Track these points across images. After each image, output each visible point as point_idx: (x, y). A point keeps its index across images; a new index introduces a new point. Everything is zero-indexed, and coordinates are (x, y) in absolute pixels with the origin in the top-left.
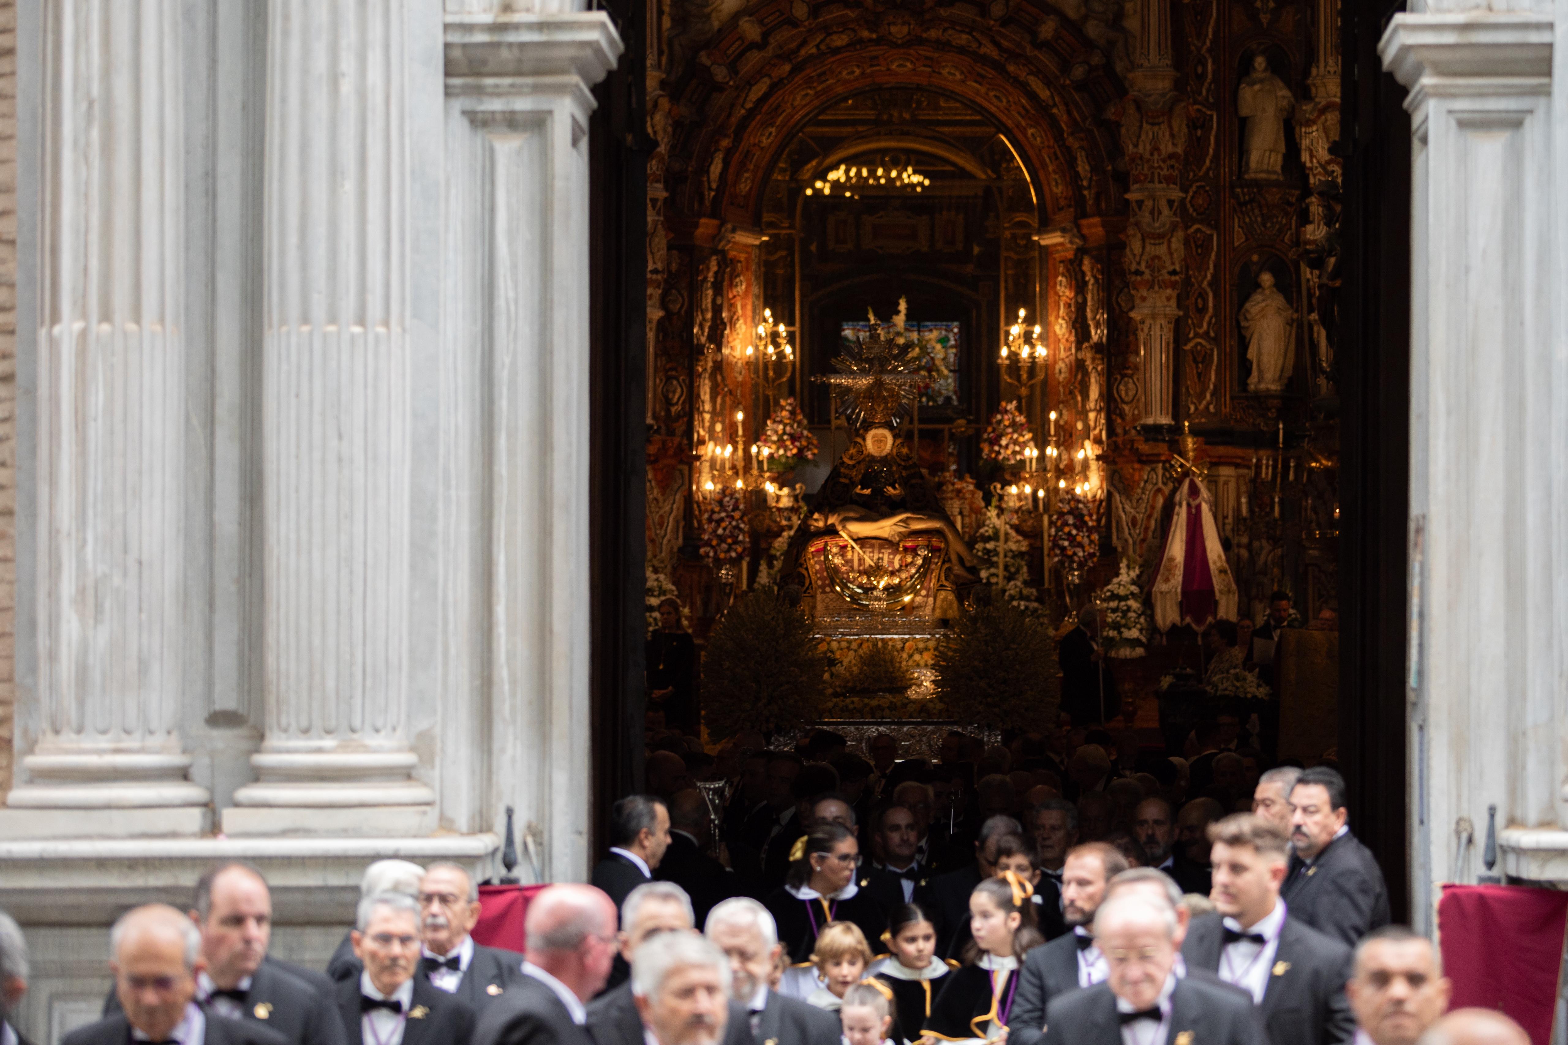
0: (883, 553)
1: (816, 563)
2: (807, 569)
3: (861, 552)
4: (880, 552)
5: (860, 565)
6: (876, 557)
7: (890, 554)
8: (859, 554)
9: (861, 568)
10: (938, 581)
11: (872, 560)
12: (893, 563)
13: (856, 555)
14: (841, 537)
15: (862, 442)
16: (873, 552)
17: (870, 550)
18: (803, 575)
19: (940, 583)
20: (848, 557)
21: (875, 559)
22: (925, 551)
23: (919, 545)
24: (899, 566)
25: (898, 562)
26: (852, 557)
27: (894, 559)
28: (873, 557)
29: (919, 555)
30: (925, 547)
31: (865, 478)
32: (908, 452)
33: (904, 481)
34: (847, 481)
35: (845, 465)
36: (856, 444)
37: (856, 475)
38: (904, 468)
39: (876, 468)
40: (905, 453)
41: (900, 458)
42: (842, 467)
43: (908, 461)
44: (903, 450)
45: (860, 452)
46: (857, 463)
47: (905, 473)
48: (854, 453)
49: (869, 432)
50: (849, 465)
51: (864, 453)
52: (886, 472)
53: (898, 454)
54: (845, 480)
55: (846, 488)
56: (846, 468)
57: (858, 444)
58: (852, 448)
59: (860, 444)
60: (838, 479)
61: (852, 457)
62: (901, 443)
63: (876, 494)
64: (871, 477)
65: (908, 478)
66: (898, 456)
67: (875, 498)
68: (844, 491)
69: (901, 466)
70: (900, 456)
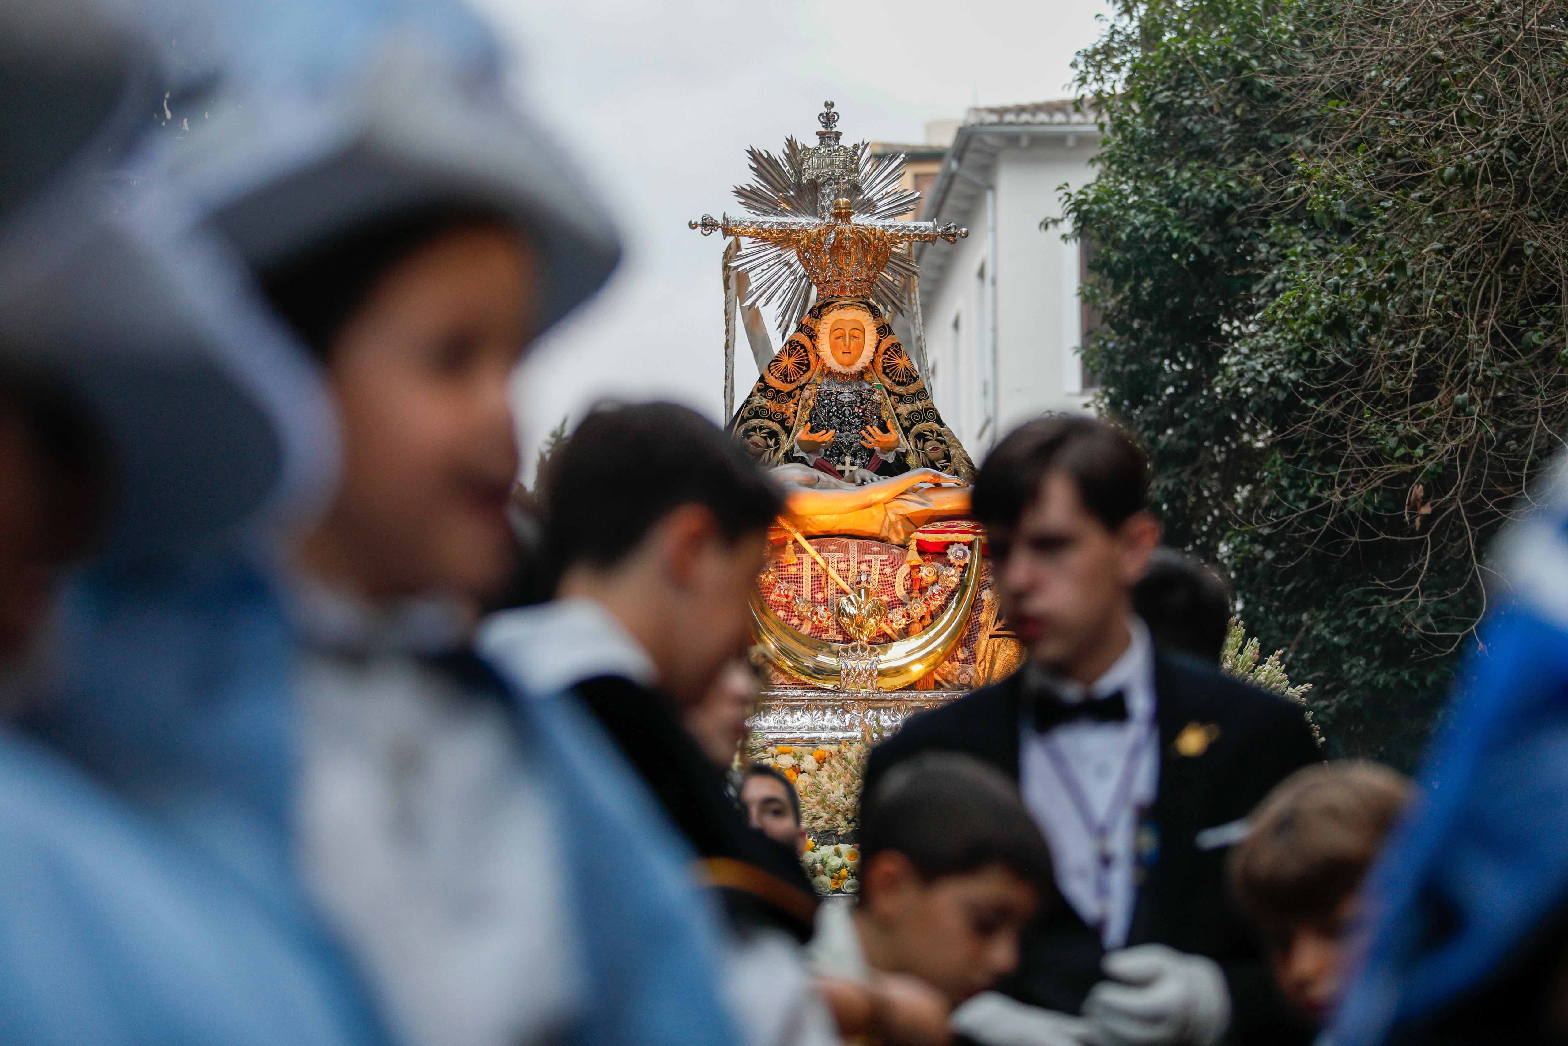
0: (869, 562)
3: (818, 557)
4: (861, 561)
5: (816, 589)
6: (853, 571)
7: (883, 564)
8: (814, 562)
9: (819, 596)
11: (845, 578)
12: (893, 585)
13: (807, 566)
14: (777, 524)
15: (808, 344)
16: (846, 560)
17: (841, 555)
20: (790, 570)
21: (850, 574)
22: (965, 555)
23: (952, 543)
24: (904, 593)
25: (902, 582)
26: (798, 571)
27: (893, 575)
28: (847, 570)
29: (952, 565)
30: (966, 548)
31: (817, 414)
32: (908, 366)
33: (901, 425)
34: (776, 427)
35: (770, 393)
36: (795, 348)
37: (796, 412)
38: (901, 398)
39: (840, 397)
40: (901, 367)
41: (891, 378)
42: (765, 397)
43: (909, 384)
44: (898, 361)
45: (802, 364)
46: (796, 389)
47: (903, 409)
48: (790, 367)
49: (824, 317)
50: (778, 392)
51: (812, 367)
52: (862, 404)
53: (888, 371)
54: (770, 423)
55: (773, 440)
56: (772, 400)
57: (799, 348)
58: (785, 357)
59: (803, 347)
60: (755, 422)
61: (786, 376)
62: (893, 344)
63: (841, 453)
64: (831, 414)
65: (910, 419)
66: (887, 374)
67: (839, 461)
68: (768, 446)
69: (895, 394)
70: (890, 375)
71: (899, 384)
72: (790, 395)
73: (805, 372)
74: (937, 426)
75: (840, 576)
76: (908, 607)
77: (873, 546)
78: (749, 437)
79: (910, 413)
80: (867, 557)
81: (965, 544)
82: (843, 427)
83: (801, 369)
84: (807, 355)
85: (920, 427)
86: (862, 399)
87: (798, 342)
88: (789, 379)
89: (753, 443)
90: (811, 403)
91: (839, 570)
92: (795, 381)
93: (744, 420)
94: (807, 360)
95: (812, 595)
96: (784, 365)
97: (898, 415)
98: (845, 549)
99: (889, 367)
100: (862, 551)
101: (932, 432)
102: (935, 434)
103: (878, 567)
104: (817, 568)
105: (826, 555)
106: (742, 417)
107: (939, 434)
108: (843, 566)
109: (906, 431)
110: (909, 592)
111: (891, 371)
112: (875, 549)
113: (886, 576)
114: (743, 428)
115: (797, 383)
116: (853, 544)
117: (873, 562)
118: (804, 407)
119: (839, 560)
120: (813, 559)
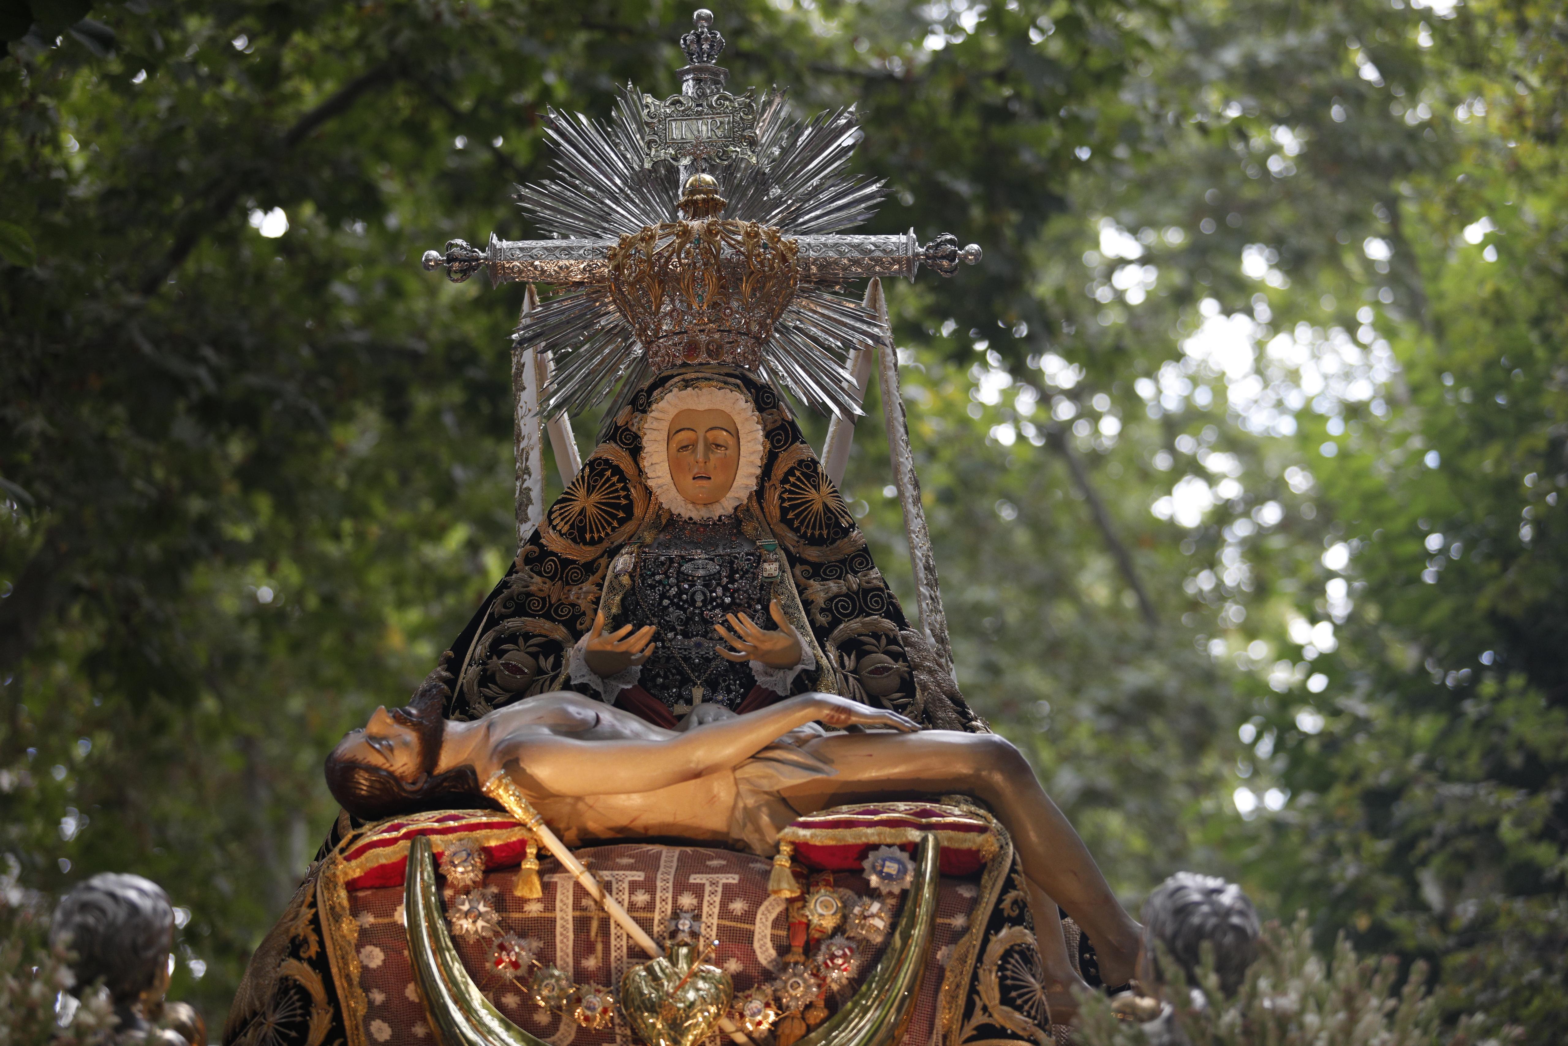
0: (698, 891)
1: (366, 937)
2: (320, 963)
3: (588, 881)
4: (680, 887)
5: (583, 947)
6: (663, 909)
7: (729, 893)
8: (580, 891)
9: (591, 963)
10: (968, 1013)
11: (646, 925)
12: (749, 936)
13: (564, 899)
14: (496, 806)
15: (625, 463)
16: (649, 886)
17: (639, 876)
18: (306, 996)
19: (979, 1018)
20: (527, 908)
21: (657, 917)
22: (903, 871)
23: (875, 847)
24: (773, 953)
25: (768, 932)
26: (546, 909)
27: (749, 916)
28: (650, 906)
29: (874, 894)
30: (905, 856)
31: (638, 603)
32: (832, 504)
33: (812, 623)
34: (559, 633)
35: (549, 565)
36: (601, 474)
37: (597, 602)
38: (818, 571)
39: (687, 568)
40: (818, 506)
41: (796, 530)
42: (539, 574)
43: (834, 541)
44: (813, 494)
45: (617, 507)
46: (602, 556)
47: (819, 591)
48: (591, 511)
49: (654, 406)
50: (566, 563)
51: (638, 511)
52: (732, 580)
53: (791, 516)
54: (548, 625)
55: (551, 659)
56: (552, 578)
57: (608, 473)
58: (582, 492)
59: (617, 470)
60: (513, 624)
61: (582, 531)
62: (801, 462)
63: (686, 681)
64: (666, 602)
65: (830, 610)
66: (789, 523)
67: (680, 696)
68: (541, 671)
69: (803, 561)
70: (796, 524)
71: (814, 541)
72: (590, 568)
73: (622, 522)
74: (888, 624)
75: (636, 920)
76: (778, 984)
77: (711, 858)
78: (501, 654)
79: (831, 599)
80: (695, 879)
81: (903, 847)
82: (692, 628)
83: (614, 517)
84: (625, 488)
85: (853, 626)
86: (733, 572)
87: (607, 461)
88: (588, 536)
89: (506, 665)
90: (625, 580)
91: (632, 908)
92: (601, 540)
93: (493, 622)
94: (627, 497)
95: (577, 962)
96: (577, 509)
97: (807, 604)
98: (651, 865)
99: (793, 507)
100: (685, 868)
101: (876, 636)
102: (884, 641)
103: (718, 899)
104: (584, 902)
105: (606, 875)
106: (491, 615)
107: (893, 641)
108: (641, 898)
109: (822, 634)
110: (783, 950)
111: (797, 516)
112: (715, 863)
113: (736, 919)
114: (490, 635)
115: (606, 544)
116: (669, 856)
117: (708, 889)
118: (612, 588)
119: (634, 887)
120: (578, 885)
